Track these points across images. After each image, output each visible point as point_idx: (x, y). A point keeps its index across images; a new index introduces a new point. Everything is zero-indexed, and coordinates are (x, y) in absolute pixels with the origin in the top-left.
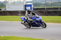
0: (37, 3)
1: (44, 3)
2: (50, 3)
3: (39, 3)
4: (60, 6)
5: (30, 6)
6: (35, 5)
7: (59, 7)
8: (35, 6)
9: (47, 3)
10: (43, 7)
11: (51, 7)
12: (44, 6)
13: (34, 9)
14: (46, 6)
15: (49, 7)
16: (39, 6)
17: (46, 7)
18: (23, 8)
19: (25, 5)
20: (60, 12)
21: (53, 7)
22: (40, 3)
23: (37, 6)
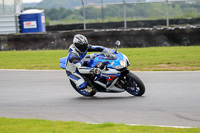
0: (58, 8)
1: (78, 8)
2: (99, 7)
3: (62, 9)
4: (127, 16)
5: (36, 17)
6: (50, 14)
7: (126, 20)
8: (52, 19)
9: (88, 9)
10: (77, 22)
11: (100, 21)
12: (80, 17)
13: (49, 28)
14: (87, 18)
15: (93, 21)
16: (64, 17)
17: (86, 22)
18: (14, 25)
19: (20, 17)
20: (128, 34)
21: (106, 21)
22: (67, 8)
23: (57, 19)
